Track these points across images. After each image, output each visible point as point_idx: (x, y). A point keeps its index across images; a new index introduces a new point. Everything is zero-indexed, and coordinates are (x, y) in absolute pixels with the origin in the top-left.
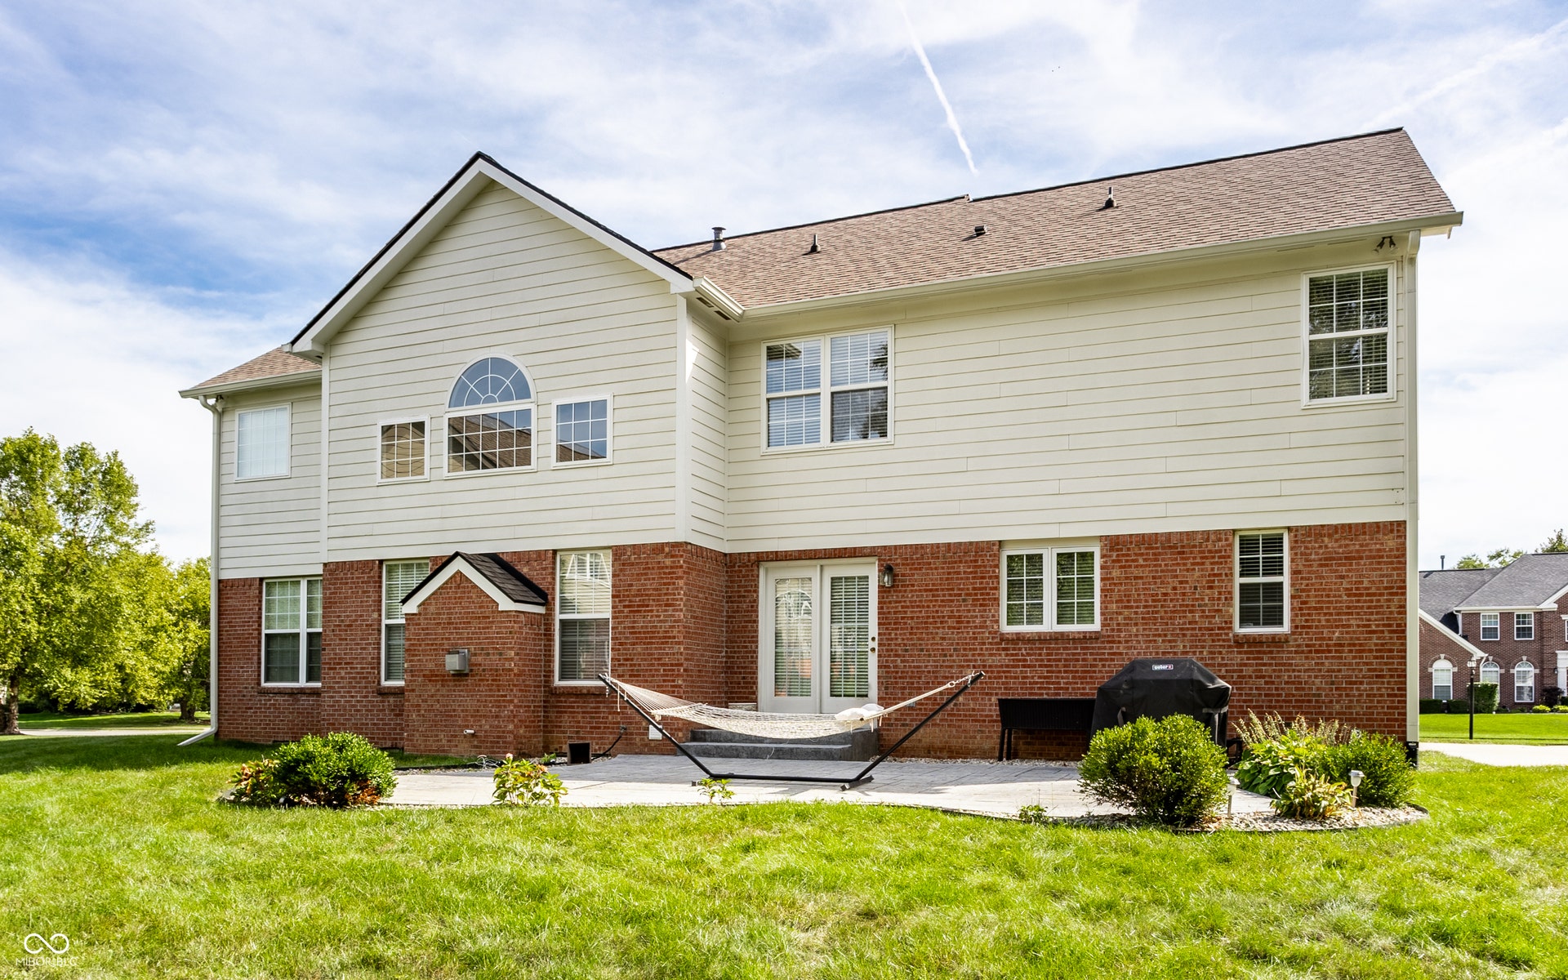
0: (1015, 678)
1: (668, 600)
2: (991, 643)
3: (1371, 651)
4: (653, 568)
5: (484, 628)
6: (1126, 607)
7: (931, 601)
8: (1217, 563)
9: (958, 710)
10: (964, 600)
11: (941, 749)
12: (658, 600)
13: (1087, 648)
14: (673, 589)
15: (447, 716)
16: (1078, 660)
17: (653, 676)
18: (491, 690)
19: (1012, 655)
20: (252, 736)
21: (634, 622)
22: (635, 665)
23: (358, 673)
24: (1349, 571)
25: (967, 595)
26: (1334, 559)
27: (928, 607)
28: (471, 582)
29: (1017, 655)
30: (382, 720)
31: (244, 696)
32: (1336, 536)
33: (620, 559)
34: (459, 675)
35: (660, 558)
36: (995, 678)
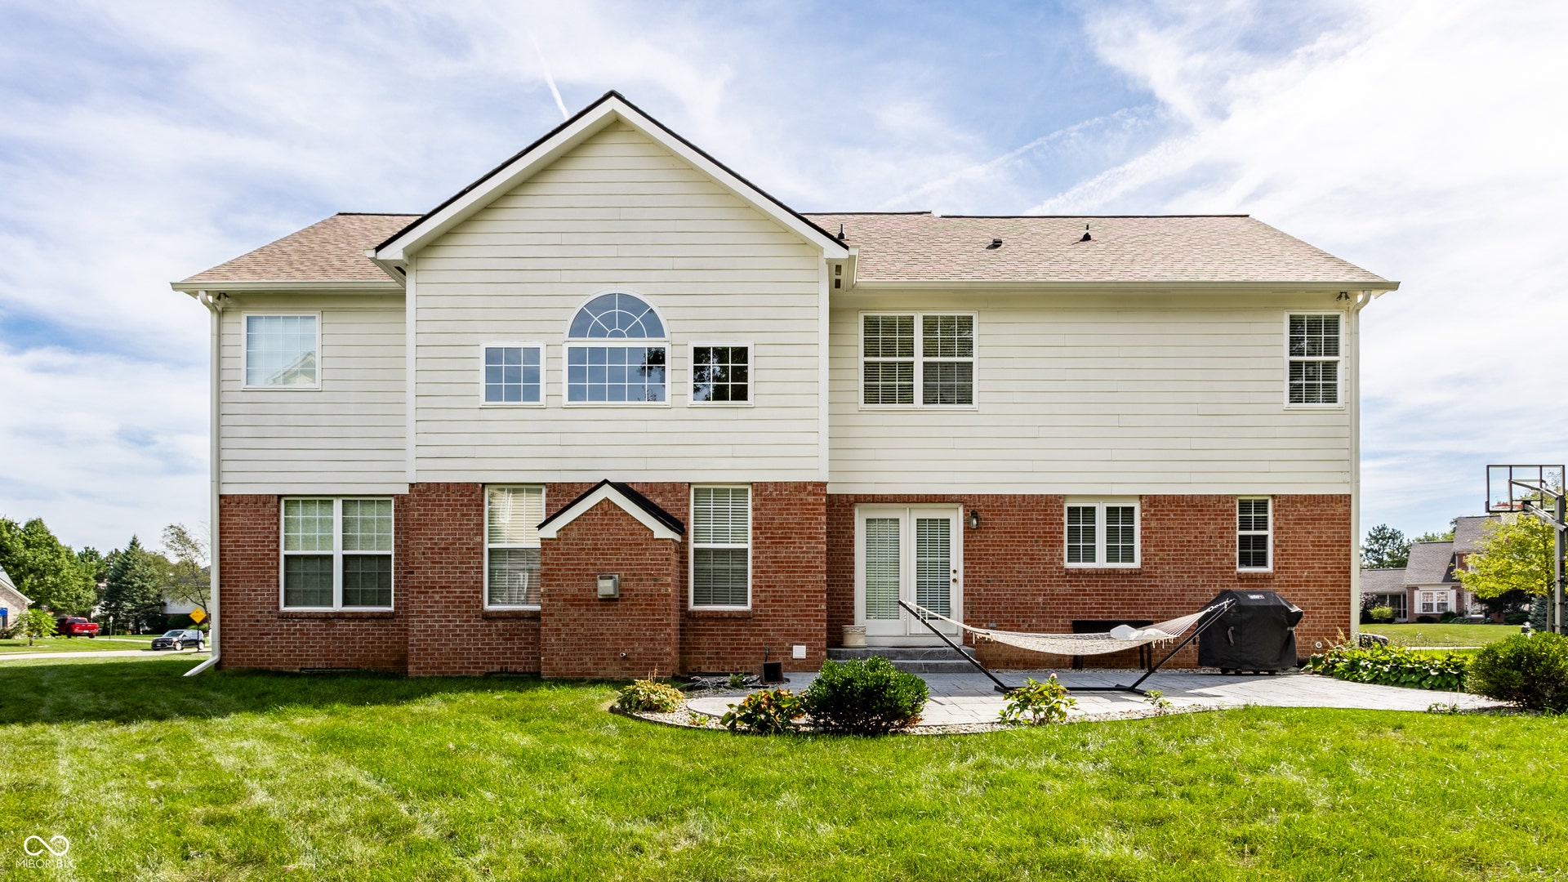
0: (1077, 604)
1: (811, 533)
2: (1058, 577)
3: (1327, 586)
4: (795, 504)
5: (635, 555)
6: (1161, 550)
7: (1009, 541)
8: (1226, 519)
10: (1036, 542)
11: (1018, 662)
12: (801, 533)
13: (1133, 581)
14: (815, 524)
15: (593, 639)
16: (1125, 591)
17: (796, 601)
18: (644, 614)
19: (1075, 586)
20: (270, 664)
21: (776, 552)
22: (777, 591)
23: (458, 597)
24: (1313, 528)
25: (1038, 537)
26: (1304, 519)
27: (1007, 546)
28: (620, 509)
29: (1078, 586)
30: (488, 644)
31: (258, 621)
32: (1306, 503)
33: (761, 495)
34: (608, 600)
35: (803, 495)
36: (1061, 604)
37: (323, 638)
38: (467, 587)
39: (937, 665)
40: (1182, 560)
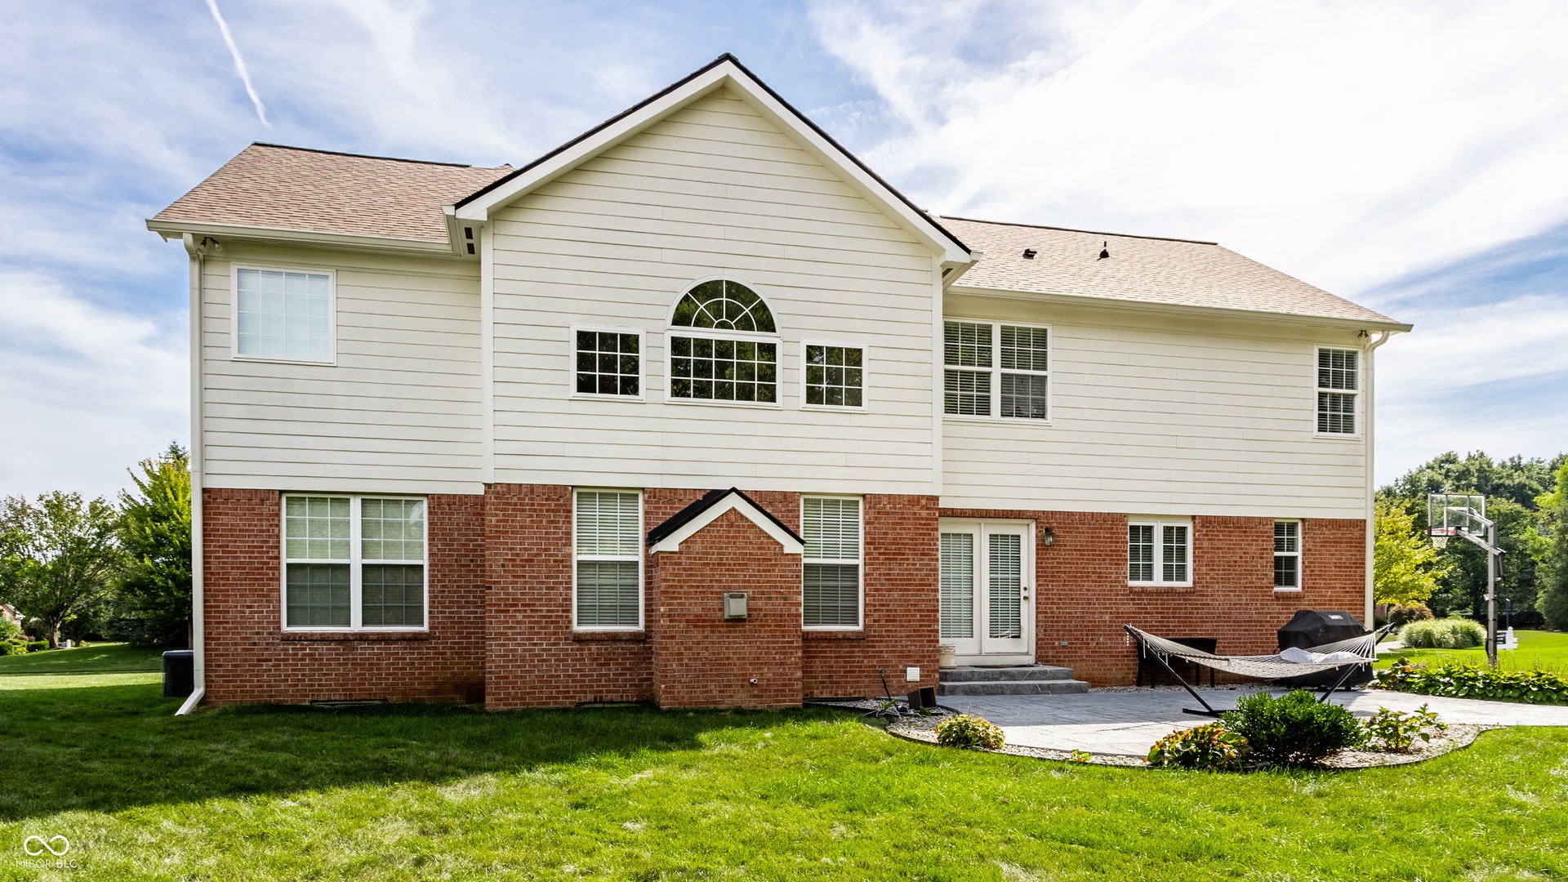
0: (1139, 622)
1: (924, 549)
2: (1122, 595)
3: (1346, 605)
4: (909, 519)
5: (764, 571)
6: (1212, 570)
7: (1079, 559)
8: (1263, 541)
9: (1099, 648)
10: (1104, 560)
12: (914, 550)
13: (1188, 600)
14: (929, 540)
15: (719, 664)
16: (1181, 609)
17: (910, 621)
18: (773, 636)
19: (1137, 604)
20: (271, 696)
21: (890, 569)
22: (891, 610)
23: (544, 617)
24: (1336, 551)
25: (1106, 555)
26: (1327, 542)
27: (1077, 563)
28: (747, 520)
29: (1140, 604)
30: (579, 670)
31: (254, 644)
32: (1330, 527)
33: (875, 508)
34: (737, 620)
35: (916, 509)
37: (340, 664)
38: (555, 605)
39: (1049, 685)
40: (1229, 579)
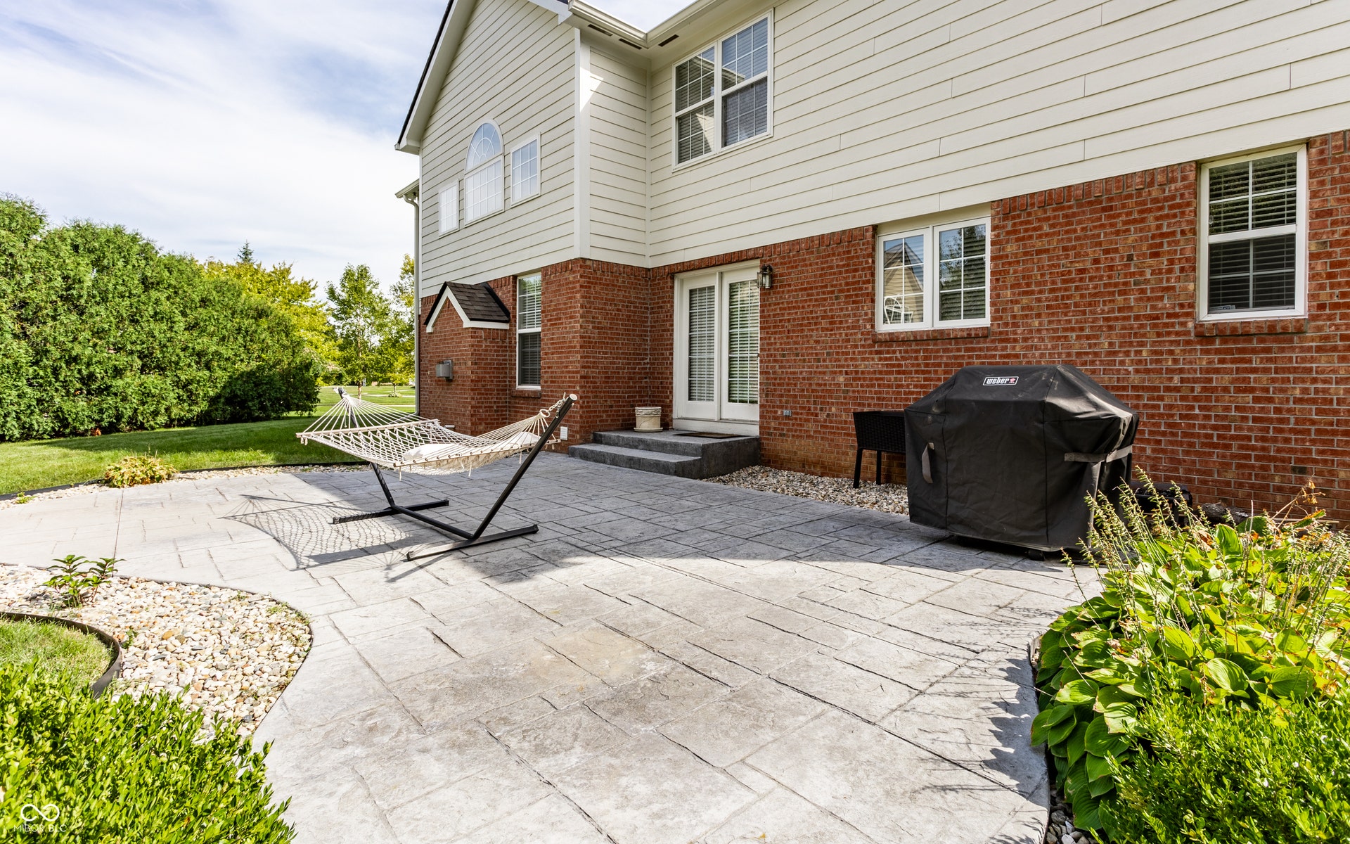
0: (889, 386)
2: (863, 346)
6: (1025, 293)
7: (806, 301)
8: (1167, 216)
9: (831, 422)
10: (837, 298)
13: (973, 349)
16: (960, 364)
19: (886, 359)
25: (839, 291)
27: (803, 307)
29: (890, 359)
36: (868, 386)
40: (1067, 306)
